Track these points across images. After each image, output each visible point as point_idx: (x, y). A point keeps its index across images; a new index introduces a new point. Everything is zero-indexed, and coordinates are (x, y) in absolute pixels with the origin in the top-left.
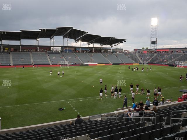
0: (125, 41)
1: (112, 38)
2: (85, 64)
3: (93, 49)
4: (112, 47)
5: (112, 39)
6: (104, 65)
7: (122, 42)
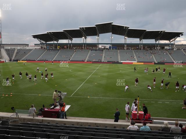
0: (182, 35)
1: (162, 31)
2: (121, 62)
3: (142, 45)
4: (171, 43)
5: (162, 33)
6: (143, 63)
7: (179, 36)
